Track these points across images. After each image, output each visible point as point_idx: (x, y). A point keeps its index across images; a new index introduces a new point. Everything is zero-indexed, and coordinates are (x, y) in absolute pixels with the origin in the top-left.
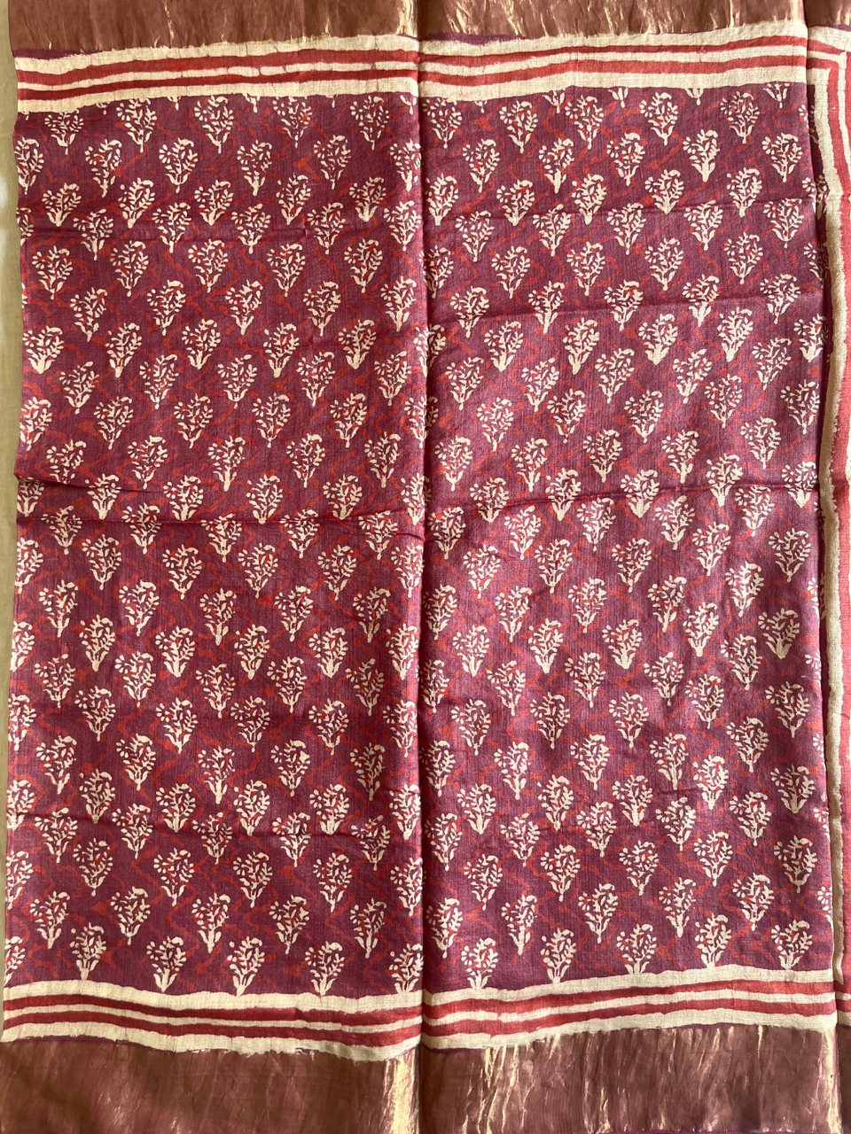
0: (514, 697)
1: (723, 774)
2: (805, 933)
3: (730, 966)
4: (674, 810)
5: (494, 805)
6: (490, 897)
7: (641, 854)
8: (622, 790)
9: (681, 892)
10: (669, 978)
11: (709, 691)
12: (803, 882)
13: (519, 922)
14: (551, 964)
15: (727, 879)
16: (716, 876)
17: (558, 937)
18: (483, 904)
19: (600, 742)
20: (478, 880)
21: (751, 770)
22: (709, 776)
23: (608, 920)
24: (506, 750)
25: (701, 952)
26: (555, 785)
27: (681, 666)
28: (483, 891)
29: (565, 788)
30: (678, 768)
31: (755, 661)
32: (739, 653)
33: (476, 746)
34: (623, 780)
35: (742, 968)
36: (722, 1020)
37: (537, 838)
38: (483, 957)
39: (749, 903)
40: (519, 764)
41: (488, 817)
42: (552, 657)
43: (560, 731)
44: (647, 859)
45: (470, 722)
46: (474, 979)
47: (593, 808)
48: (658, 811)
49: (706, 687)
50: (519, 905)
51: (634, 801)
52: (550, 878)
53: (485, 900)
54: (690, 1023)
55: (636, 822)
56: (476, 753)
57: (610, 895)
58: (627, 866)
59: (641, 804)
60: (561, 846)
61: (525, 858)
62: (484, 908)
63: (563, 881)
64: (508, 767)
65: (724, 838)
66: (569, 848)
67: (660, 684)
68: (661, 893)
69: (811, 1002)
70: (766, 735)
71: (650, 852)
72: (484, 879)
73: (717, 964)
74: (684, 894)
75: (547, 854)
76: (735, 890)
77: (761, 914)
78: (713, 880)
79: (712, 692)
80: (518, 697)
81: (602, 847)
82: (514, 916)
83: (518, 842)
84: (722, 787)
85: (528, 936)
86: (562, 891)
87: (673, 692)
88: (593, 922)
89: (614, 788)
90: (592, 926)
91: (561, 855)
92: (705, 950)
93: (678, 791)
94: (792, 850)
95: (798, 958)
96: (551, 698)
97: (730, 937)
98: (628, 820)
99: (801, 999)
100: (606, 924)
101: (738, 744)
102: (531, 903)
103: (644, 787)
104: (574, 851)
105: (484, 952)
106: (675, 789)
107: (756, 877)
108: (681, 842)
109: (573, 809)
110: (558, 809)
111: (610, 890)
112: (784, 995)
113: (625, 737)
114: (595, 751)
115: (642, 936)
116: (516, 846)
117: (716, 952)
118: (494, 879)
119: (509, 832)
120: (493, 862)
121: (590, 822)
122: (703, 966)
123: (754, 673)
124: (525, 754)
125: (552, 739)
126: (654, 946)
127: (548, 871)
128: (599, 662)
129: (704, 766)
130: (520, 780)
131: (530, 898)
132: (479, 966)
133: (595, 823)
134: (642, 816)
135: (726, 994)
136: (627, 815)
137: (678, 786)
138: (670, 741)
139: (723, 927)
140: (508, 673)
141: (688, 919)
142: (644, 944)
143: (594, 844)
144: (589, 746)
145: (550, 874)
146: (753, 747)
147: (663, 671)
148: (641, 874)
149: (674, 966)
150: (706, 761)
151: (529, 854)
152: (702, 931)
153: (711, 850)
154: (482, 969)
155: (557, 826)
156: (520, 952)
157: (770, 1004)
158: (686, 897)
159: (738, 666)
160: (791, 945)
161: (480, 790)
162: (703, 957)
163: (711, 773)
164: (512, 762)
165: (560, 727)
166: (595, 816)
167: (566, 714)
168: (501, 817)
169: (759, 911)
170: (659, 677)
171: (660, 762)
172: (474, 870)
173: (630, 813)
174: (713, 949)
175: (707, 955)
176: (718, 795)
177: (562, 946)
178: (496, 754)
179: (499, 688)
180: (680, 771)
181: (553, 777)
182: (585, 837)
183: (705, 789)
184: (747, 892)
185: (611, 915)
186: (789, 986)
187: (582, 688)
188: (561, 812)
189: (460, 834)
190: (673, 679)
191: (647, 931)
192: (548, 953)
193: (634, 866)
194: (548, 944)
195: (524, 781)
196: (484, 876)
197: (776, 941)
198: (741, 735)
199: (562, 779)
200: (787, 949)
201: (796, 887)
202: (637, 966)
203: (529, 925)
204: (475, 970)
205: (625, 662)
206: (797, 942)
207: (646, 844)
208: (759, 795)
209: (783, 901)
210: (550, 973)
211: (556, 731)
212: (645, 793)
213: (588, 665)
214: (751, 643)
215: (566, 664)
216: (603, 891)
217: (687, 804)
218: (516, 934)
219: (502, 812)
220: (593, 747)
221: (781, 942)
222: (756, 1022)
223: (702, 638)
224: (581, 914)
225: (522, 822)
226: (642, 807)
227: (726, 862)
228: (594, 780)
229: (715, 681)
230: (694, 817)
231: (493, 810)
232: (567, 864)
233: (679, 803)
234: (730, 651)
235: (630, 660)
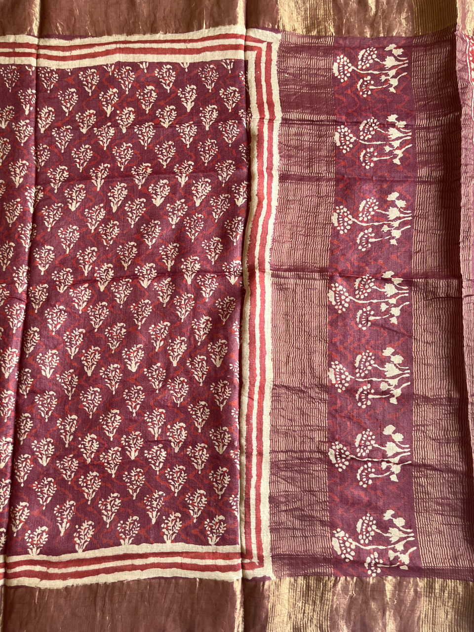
0: (72, 390)
1: (184, 433)
2: (222, 523)
3: (180, 543)
4: (155, 451)
5: (53, 450)
6: (48, 502)
7: (135, 475)
8: (127, 440)
9: (157, 498)
10: (144, 548)
11: (180, 386)
12: (222, 493)
13: (64, 517)
14: (78, 541)
15: (183, 492)
16: (177, 491)
17: (85, 525)
18: (43, 506)
19: (116, 413)
20: (42, 492)
21: (200, 431)
22: (176, 433)
23: (114, 514)
24: (64, 419)
25: (164, 533)
26: (89, 439)
27: (164, 371)
28: (44, 499)
29: (94, 441)
30: (159, 428)
31: (205, 370)
32: (197, 366)
33: (47, 417)
34: (128, 434)
35: (187, 545)
36: (176, 575)
37: (77, 468)
38: (39, 537)
39: (193, 506)
40: (71, 428)
41: (49, 457)
42: (93, 367)
43: (95, 408)
44: (138, 478)
45: (45, 404)
46: (32, 549)
47: (110, 451)
48: (146, 452)
49: (179, 384)
50: (65, 507)
51: (133, 446)
52: (84, 491)
53: (45, 504)
54: (158, 576)
55: (133, 458)
56: (47, 420)
57: (117, 499)
58: (127, 482)
59: (137, 447)
60: (90, 472)
61: (70, 479)
62: (44, 508)
63: (91, 492)
64: (64, 429)
65: (182, 469)
66: (95, 473)
67: (153, 380)
68: (145, 498)
69: (226, 564)
70: (208, 410)
71: (140, 474)
72: (46, 491)
73: (172, 542)
74: (158, 500)
75: (83, 477)
76: (186, 499)
77: (200, 513)
78: (175, 493)
79: (182, 387)
80: (74, 389)
81: (113, 472)
82: (61, 513)
83: (65, 470)
84: (183, 440)
85: (68, 525)
86: (90, 499)
87: (160, 385)
88: (106, 516)
89: (122, 439)
90: (105, 518)
91: (91, 477)
92: (166, 533)
93: (157, 441)
94: (218, 475)
95: (218, 538)
96: (92, 389)
97: (181, 526)
98: (128, 456)
99: (221, 562)
100: (113, 516)
101: (194, 416)
102: (72, 505)
103: (139, 438)
104: (98, 475)
105: (42, 534)
106: (156, 439)
107: (199, 491)
108: (157, 469)
109: (98, 451)
110: (90, 452)
111: (117, 497)
112: (211, 561)
113: (131, 410)
114: (113, 419)
115: (132, 523)
116: (64, 472)
117: (173, 534)
118: (52, 491)
119: (61, 464)
120: (51, 481)
121: (107, 458)
122: (164, 542)
123: (204, 376)
124: (75, 422)
125: (91, 413)
126: (138, 529)
127: (83, 487)
128: (119, 369)
129: (174, 428)
130: (70, 436)
131: (72, 502)
132: (35, 542)
133: (110, 459)
134: (137, 454)
135: (178, 560)
136: (128, 454)
137: (158, 438)
138: (156, 413)
139: (178, 520)
140: (68, 376)
141: (159, 514)
142: (133, 528)
143: (109, 471)
144: (110, 417)
145: (84, 489)
146: (202, 418)
147: (154, 373)
148: (135, 487)
149: (147, 541)
150: (175, 425)
151: (72, 477)
152: (166, 521)
153: (175, 476)
154: (37, 544)
155: (89, 461)
156: (62, 535)
157: (202, 566)
158: (159, 502)
159: (196, 373)
160: (215, 531)
161: (46, 441)
162: (165, 537)
163: (177, 432)
164: (67, 426)
165: (96, 406)
166: (110, 455)
167: (99, 398)
168: (57, 456)
169: (198, 510)
170: (152, 376)
171: (150, 424)
172: (39, 486)
173: (130, 453)
174: (171, 532)
175: (167, 535)
176: (180, 445)
177: (86, 531)
178: (58, 421)
179: (63, 385)
180: (160, 430)
181: (88, 434)
182: (104, 467)
183: (173, 440)
184: (193, 500)
185: (116, 511)
186: (214, 555)
187: (110, 384)
188: (91, 453)
189: (32, 466)
190: (160, 378)
191: (136, 520)
192: (77, 535)
193: (131, 482)
194: (79, 530)
195: (72, 437)
196: (46, 490)
197: (207, 529)
198: (196, 411)
199: (93, 436)
200: (212, 533)
201: (218, 495)
202: (127, 540)
203: (69, 518)
204: (32, 544)
205: (133, 368)
206: (218, 529)
207: (138, 470)
208: (203, 445)
209: (211, 505)
210: (77, 546)
211: (93, 408)
212: (139, 442)
213: (112, 371)
214: (203, 359)
215: (101, 371)
216: (113, 497)
217: (162, 448)
218: (61, 524)
219: (58, 454)
220: (112, 417)
221: (210, 529)
222: (195, 576)
223: (177, 356)
224: (99, 511)
225: (69, 459)
226: (137, 449)
227: (183, 483)
228: (111, 435)
229: (184, 380)
230: (165, 456)
231: (52, 453)
232: (94, 482)
233: (158, 447)
234: (192, 365)
235: (137, 367)
